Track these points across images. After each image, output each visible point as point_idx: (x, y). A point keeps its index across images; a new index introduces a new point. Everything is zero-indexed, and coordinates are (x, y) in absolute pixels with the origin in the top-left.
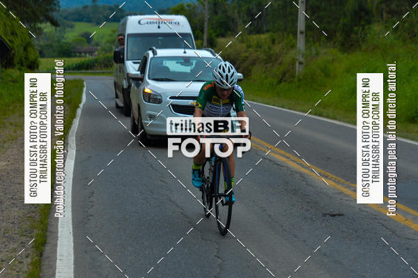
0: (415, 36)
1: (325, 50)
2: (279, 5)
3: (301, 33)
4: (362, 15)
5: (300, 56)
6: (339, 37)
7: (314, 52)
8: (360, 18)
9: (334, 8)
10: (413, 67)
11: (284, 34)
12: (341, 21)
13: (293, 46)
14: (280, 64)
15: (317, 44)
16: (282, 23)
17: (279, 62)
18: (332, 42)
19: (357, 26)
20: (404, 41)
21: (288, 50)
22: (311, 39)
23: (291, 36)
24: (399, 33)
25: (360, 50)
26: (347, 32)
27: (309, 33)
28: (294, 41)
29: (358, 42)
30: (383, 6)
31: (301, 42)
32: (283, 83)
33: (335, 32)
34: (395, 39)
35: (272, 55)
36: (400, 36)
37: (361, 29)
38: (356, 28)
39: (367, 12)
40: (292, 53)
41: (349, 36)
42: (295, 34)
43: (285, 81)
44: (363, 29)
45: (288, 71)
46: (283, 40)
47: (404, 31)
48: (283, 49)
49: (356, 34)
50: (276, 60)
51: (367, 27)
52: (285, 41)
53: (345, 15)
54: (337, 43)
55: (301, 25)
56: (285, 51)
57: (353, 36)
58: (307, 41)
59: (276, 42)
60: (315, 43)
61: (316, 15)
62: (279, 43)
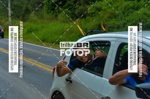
0: (43, 17)
1: (17, 22)
2: (2, 8)
3: (10, 16)
4: (27, 11)
5: (10, 23)
6: (21, 18)
7: (14, 22)
8: (27, 12)
9: (19, 9)
10: (43, 26)
11: (4, 17)
12: (21, 13)
13: (8, 20)
14: (4, 26)
15: (15, 20)
16: (3, 14)
17: (4, 25)
18: (19, 19)
19: (26, 14)
20: (40, 19)
21: (6, 21)
22: (13, 18)
23: (7, 17)
24: (38, 17)
25: (28, 21)
26: (24, 16)
27: (12, 16)
28: (8, 19)
29: (27, 19)
30: (33, 9)
31: (10, 19)
32: (5, 31)
33: (20, 16)
34: (37, 18)
35: (1, 23)
36: (39, 17)
37: (27, 15)
38: (26, 15)
39: (29, 10)
40: (7, 22)
41: (24, 17)
42: (8, 17)
43: (6, 31)
44: (28, 15)
45: (7, 28)
46: (4, 19)
47: (40, 16)
48: (5, 21)
49: (26, 17)
50: (3, 24)
51: (29, 15)
52: (5, 19)
53: (22, 11)
54: (21, 19)
55: (10, 14)
56: (5, 22)
57: (25, 17)
58: (12, 19)
59: (2, 19)
60: (14, 19)
61: (14, 11)
62: (3, 19)
